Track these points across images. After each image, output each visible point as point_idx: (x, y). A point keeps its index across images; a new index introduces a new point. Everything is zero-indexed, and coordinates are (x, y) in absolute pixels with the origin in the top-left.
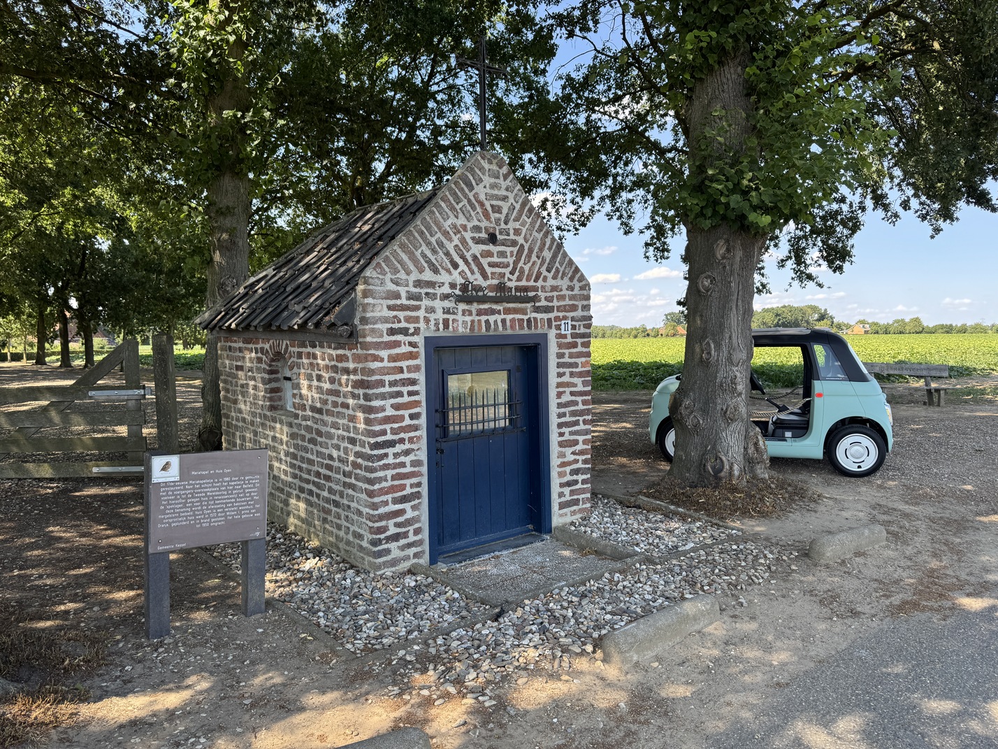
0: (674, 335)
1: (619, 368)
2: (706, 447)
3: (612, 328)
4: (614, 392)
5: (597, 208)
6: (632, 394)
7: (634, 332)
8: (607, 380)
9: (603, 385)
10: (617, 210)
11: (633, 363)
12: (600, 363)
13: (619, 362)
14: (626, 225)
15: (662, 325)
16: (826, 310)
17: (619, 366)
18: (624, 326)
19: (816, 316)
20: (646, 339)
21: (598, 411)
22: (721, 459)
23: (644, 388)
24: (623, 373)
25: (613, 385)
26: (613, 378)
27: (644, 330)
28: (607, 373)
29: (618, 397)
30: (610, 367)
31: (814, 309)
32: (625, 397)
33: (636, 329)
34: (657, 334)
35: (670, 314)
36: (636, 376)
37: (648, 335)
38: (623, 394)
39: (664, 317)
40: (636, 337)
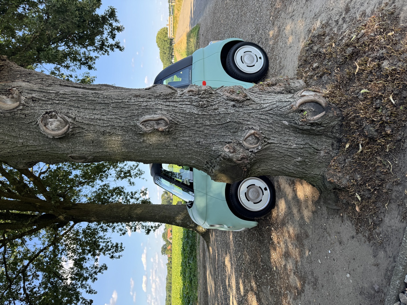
0: (171, 250)
1: (185, 273)
2: (286, 127)
3: (167, 279)
4: (199, 275)
5: (88, 289)
6: (200, 264)
7: (169, 268)
8: (192, 280)
9: (194, 282)
10: (91, 275)
11: (182, 266)
12: (182, 284)
13: (181, 274)
14: (101, 269)
15: (166, 256)
16: (163, 192)
17: (183, 273)
18: (167, 274)
19: (166, 195)
20: (172, 262)
21: (213, 285)
22: (302, 104)
23: (196, 257)
24: (188, 270)
25: (194, 276)
26: (190, 276)
27: (169, 264)
28: (188, 280)
29: (201, 272)
30: (184, 278)
31: (163, 196)
32: (201, 268)
33: (168, 268)
34: (170, 258)
35: (162, 253)
36: (189, 263)
37: (171, 262)
38: (200, 270)
39: (163, 255)
40: (171, 268)
